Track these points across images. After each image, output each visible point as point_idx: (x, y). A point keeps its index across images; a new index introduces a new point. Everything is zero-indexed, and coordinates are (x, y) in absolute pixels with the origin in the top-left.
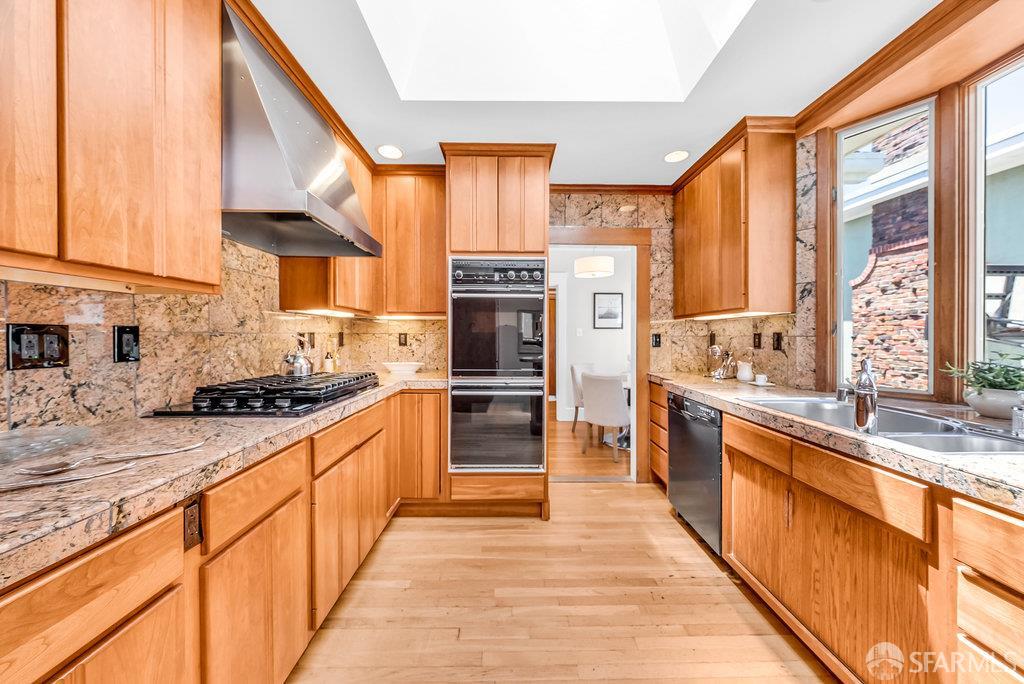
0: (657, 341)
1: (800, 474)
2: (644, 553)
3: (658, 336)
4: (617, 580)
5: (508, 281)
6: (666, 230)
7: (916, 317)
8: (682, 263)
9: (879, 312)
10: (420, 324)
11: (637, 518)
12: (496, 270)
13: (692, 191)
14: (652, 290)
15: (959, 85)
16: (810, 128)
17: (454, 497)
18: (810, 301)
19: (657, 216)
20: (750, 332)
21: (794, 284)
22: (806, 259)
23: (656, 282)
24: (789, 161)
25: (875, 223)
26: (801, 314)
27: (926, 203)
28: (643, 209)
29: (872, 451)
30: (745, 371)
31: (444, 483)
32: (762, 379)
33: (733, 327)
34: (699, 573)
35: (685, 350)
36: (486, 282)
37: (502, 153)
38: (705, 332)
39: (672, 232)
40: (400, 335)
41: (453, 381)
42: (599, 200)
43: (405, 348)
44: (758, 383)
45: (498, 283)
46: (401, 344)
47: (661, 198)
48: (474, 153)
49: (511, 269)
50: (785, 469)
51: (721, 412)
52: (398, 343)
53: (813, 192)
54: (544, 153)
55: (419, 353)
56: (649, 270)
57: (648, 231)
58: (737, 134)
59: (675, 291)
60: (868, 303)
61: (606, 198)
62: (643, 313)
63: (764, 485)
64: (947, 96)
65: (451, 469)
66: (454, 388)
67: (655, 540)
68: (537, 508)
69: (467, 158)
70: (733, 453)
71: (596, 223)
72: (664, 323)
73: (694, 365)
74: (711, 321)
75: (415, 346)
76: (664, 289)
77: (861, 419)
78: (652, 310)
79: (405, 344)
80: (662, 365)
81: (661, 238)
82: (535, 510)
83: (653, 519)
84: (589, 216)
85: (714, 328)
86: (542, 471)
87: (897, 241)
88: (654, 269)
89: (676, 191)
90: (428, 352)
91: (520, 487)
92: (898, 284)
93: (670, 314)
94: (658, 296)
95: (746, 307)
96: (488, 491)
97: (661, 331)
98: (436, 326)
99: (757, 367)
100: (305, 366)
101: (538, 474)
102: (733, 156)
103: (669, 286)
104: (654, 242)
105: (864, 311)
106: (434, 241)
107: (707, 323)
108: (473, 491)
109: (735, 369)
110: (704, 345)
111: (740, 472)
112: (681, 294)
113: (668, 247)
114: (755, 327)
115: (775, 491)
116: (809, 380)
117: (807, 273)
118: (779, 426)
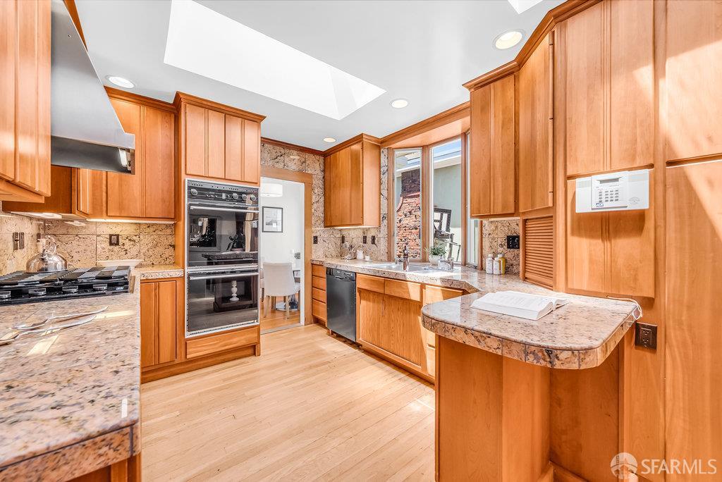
0: (316, 240)
1: (387, 292)
2: (320, 353)
3: (316, 238)
4: (311, 367)
5: (232, 199)
6: (321, 175)
7: (416, 229)
8: (330, 197)
9: (404, 225)
10: (134, 227)
11: (311, 341)
12: (225, 192)
13: (336, 159)
14: (313, 210)
15: (427, 146)
16: (386, 146)
17: (188, 356)
18: (385, 222)
19: (315, 168)
20: (361, 236)
21: (380, 214)
22: (384, 202)
23: (315, 206)
24: (378, 157)
25: (402, 181)
26: (382, 227)
27: (419, 176)
28: (308, 162)
29: (408, 277)
30: (360, 255)
31: (181, 347)
32: (368, 258)
33: (354, 234)
34: (347, 353)
35: (330, 246)
36: (215, 199)
37: (228, 113)
38: (339, 235)
39: (324, 177)
40: (111, 236)
41: (188, 270)
42: (283, 151)
43: (116, 248)
44: (366, 260)
45: (224, 200)
46: (111, 244)
47: (317, 157)
48: (207, 107)
49: (235, 192)
50: (382, 291)
51: (356, 273)
52: (108, 243)
53: (386, 174)
54: (257, 119)
55: (134, 251)
56: (311, 198)
57: (310, 175)
58: (359, 139)
59: (325, 212)
60: (400, 221)
61: (287, 151)
62: (308, 223)
63: (374, 302)
64: (425, 148)
65: (188, 335)
66: (189, 275)
67: (323, 347)
68: (253, 349)
69: (201, 108)
70: (361, 290)
71: (281, 166)
72: (319, 230)
73: (334, 254)
74: (342, 229)
75: (128, 244)
76: (318, 209)
77: (404, 268)
78: (313, 222)
79: (117, 244)
80: (318, 254)
81: (318, 182)
82: (251, 351)
83: (319, 339)
84: (276, 160)
85: (344, 233)
86: (256, 324)
87: (410, 192)
88: (314, 199)
89: (327, 156)
90: (142, 251)
91: (243, 338)
92: (410, 212)
93: (322, 225)
94: (316, 214)
95: (362, 224)
96: (217, 346)
97: (318, 234)
98: (152, 229)
99: (365, 253)
100: (60, 263)
101: (253, 327)
102: (356, 147)
103: (322, 209)
104: (314, 182)
105: (399, 225)
106: (160, 161)
107: (340, 230)
108: (204, 348)
109: (355, 254)
110: (339, 242)
111: (364, 299)
112: (329, 214)
113: (321, 186)
114: (364, 233)
115: (378, 302)
116: (385, 257)
117: (384, 210)
118: (380, 274)
